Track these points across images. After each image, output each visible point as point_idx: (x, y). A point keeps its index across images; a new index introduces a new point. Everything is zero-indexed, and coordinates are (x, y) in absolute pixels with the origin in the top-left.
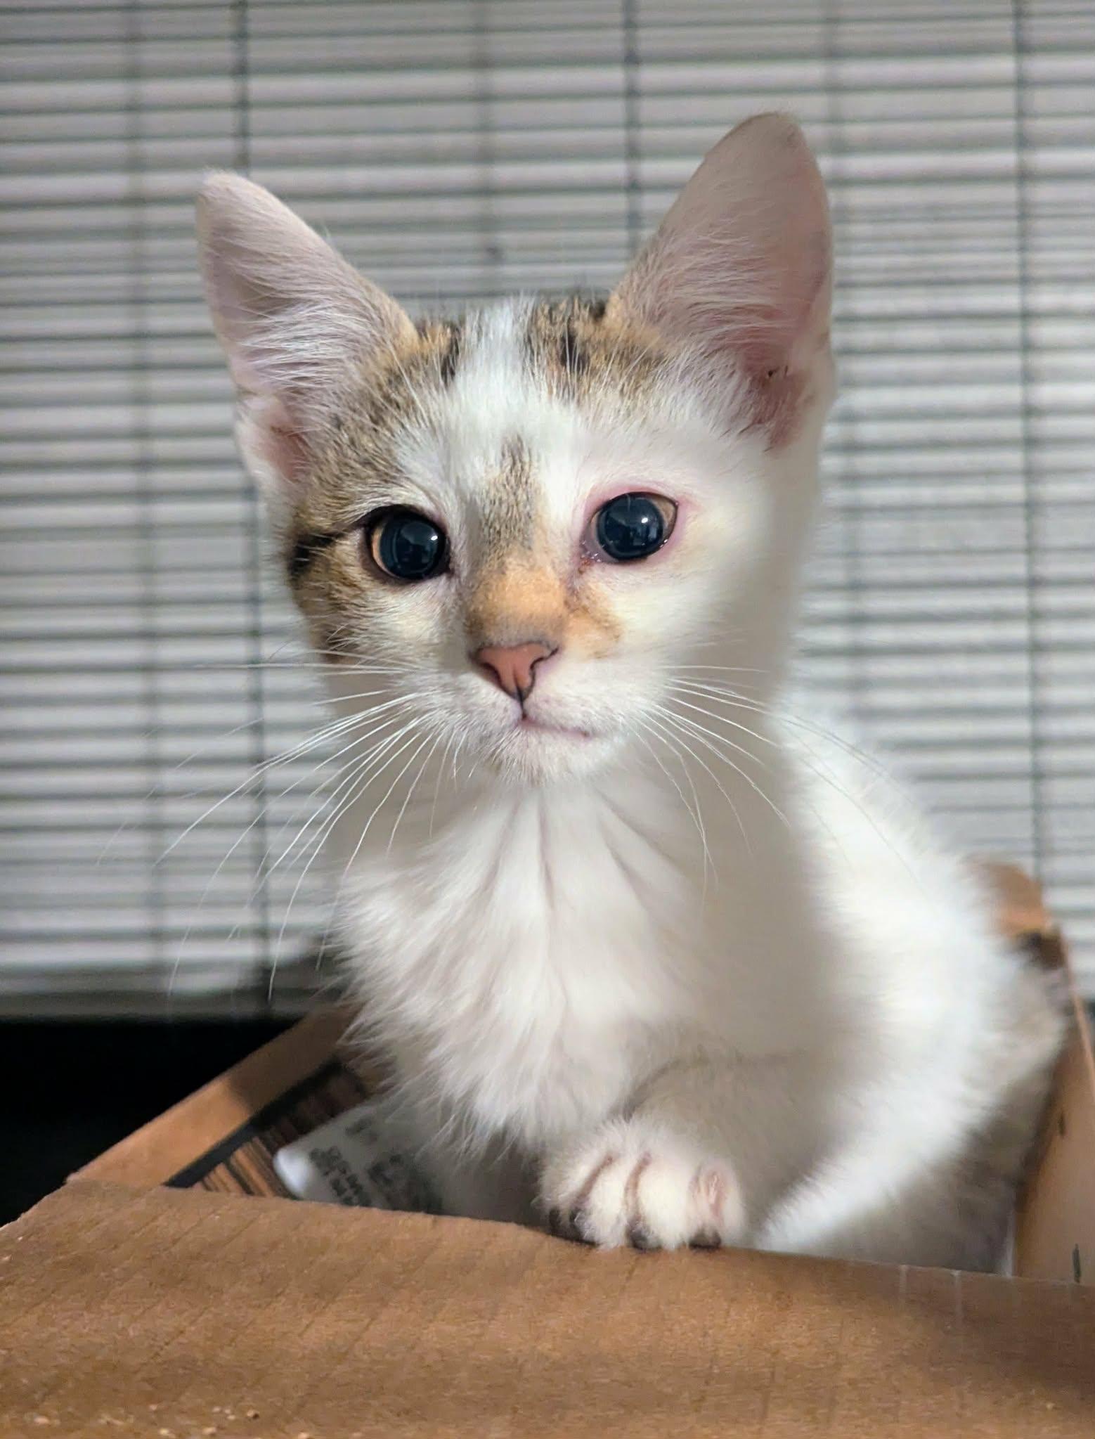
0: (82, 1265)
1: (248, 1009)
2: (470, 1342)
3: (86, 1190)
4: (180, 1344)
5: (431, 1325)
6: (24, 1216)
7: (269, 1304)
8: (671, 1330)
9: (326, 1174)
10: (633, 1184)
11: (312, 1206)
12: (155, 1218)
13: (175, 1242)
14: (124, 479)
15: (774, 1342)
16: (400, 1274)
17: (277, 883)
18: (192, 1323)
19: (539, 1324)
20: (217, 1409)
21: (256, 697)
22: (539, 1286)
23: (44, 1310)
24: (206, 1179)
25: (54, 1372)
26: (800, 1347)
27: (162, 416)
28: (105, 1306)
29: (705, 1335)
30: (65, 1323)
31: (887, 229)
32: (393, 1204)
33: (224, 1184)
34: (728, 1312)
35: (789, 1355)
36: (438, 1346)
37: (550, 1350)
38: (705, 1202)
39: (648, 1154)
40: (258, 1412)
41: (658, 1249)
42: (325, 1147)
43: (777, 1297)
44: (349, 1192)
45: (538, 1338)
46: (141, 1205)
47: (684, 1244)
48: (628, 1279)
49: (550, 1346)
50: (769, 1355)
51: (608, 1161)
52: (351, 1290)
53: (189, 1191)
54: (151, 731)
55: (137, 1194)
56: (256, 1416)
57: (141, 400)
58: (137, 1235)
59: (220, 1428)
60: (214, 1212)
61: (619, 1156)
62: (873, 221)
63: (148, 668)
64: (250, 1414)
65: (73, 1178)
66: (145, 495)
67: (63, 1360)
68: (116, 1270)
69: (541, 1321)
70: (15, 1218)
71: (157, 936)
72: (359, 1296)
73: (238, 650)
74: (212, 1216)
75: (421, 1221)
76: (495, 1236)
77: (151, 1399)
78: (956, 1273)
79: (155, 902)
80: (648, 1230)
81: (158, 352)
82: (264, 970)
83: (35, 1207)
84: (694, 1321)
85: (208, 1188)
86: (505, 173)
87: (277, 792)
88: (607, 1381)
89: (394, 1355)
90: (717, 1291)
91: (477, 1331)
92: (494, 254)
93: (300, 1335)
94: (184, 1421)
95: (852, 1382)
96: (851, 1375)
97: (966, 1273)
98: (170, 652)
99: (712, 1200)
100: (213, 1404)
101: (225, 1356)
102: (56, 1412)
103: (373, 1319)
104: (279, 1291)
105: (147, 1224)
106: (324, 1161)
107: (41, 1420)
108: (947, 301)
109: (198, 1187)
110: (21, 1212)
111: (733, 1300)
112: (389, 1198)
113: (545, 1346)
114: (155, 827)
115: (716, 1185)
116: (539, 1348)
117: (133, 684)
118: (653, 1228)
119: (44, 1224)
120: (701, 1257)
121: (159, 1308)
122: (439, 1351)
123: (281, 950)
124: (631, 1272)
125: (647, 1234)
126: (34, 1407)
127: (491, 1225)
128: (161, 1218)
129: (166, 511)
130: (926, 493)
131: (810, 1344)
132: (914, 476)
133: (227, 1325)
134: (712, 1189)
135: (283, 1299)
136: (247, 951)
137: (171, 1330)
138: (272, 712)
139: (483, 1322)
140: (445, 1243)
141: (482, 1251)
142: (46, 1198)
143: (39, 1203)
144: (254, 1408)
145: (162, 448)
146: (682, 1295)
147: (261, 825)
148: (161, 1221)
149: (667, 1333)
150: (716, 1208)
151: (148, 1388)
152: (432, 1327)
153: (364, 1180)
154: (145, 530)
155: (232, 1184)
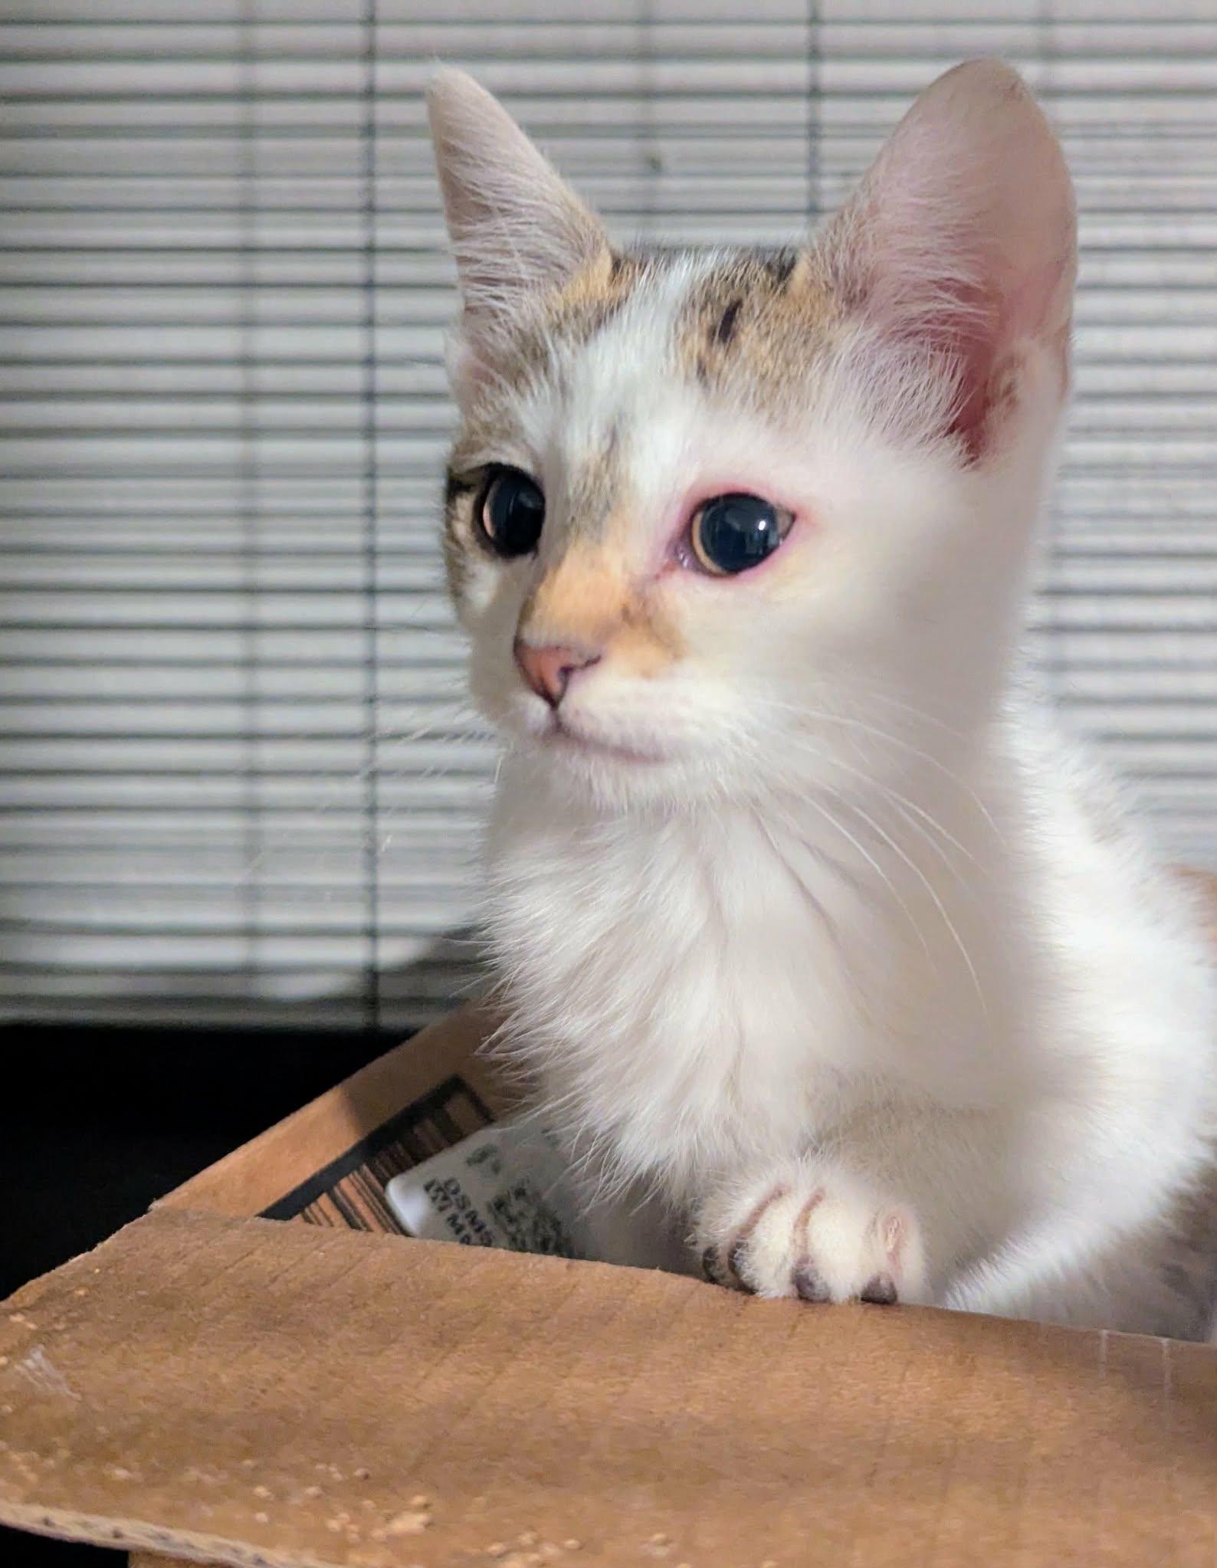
0: (166, 1302)
1: (355, 1019)
2: (610, 1400)
3: (171, 1218)
4: (279, 1392)
5: (565, 1380)
6: (100, 1246)
7: (381, 1351)
8: (838, 1394)
9: (441, 1209)
10: (803, 1221)
11: (430, 1243)
12: (251, 1253)
13: (274, 1280)
14: (227, 412)
15: (956, 1412)
16: (531, 1322)
17: (387, 878)
18: (293, 1370)
19: (688, 1384)
20: (320, 1467)
21: (371, 664)
22: (690, 1341)
23: (124, 1352)
24: (307, 1210)
25: (137, 1420)
26: (987, 1417)
27: (269, 342)
28: (195, 1348)
29: (877, 1401)
30: (148, 1365)
31: (1101, 145)
32: (518, 1245)
33: (328, 1218)
34: (903, 1376)
35: (974, 1427)
36: (571, 1405)
37: (701, 1412)
38: (883, 1248)
39: (821, 1190)
40: (370, 1472)
41: (826, 1301)
42: (443, 1178)
43: (960, 1362)
44: (468, 1230)
45: (687, 1400)
46: (234, 1235)
47: (856, 1297)
48: (790, 1337)
49: (700, 1408)
50: (950, 1426)
51: (778, 1194)
52: (474, 1340)
53: (289, 1223)
54: (249, 700)
55: (228, 1225)
56: (367, 1477)
57: (248, 322)
58: (231, 1271)
59: (324, 1487)
60: (317, 1248)
61: (790, 1189)
62: (1084, 137)
63: (249, 628)
64: (359, 1472)
65: (156, 1205)
66: (249, 432)
67: (144, 1406)
68: (206, 1309)
69: (690, 1381)
70: (90, 1249)
71: (251, 933)
72: (483, 1345)
73: (352, 610)
74: (315, 1252)
75: (554, 1263)
76: (638, 1283)
77: (248, 1453)
78: (1165, 1341)
79: (251, 894)
80: (817, 1274)
81: (268, 269)
82: (373, 974)
83: (113, 1237)
84: (863, 1386)
85: (307, 1220)
86: (667, 74)
87: (389, 773)
88: (764, 1449)
89: (522, 1413)
90: (891, 1353)
91: (618, 1389)
92: (654, 166)
93: (417, 1386)
94: (283, 1479)
95: (1044, 1459)
96: (1044, 1450)
97: (1176, 1341)
98: (271, 610)
99: (891, 1247)
100: (315, 1461)
101: (330, 1409)
102: (137, 1464)
103: (499, 1372)
104: (393, 1336)
105: (243, 1258)
106: (441, 1193)
107: (121, 1474)
108: (1170, 232)
109: (298, 1219)
110: (97, 1242)
111: (910, 1363)
112: (514, 1239)
113: (695, 1408)
114: (252, 809)
115: (896, 1230)
116: (689, 1410)
117: (230, 646)
118: (821, 1274)
119: (124, 1255)
120: (876, 1312)
121: (255, 1352)
122: (574, 1410)
123: (392, 953)
124: (794, 1327)
125: (815, 1278)
126: (112, 1458)
127: (633, 1271)
128: (258, 1252)
129: (270, 449)
130: (1139, 450)
131: (997, 1415)
132: (1127, 431)
133: (332, 1373)
134: (891, 1236)
135: (397, 1347)
136: (355, 953)
137: (268, 1376)
138: (387, 681)
139: (624, 1379)
140: (582, 1290)
141: (624, 1300)
142: (126, 1226)
143: (117, 1233)
144: (365, 1467)
145: (269, 378)
146: (852, 1355)
147: (372, 810)
148: (257, 1256)
149: (835, 1398)
150: (894, 1256)
151: (244, 1442)
152: (566, 1382)
153: (484, 1216)
154: (248, 471)
155: (336, 1216)
